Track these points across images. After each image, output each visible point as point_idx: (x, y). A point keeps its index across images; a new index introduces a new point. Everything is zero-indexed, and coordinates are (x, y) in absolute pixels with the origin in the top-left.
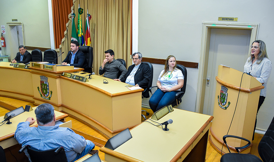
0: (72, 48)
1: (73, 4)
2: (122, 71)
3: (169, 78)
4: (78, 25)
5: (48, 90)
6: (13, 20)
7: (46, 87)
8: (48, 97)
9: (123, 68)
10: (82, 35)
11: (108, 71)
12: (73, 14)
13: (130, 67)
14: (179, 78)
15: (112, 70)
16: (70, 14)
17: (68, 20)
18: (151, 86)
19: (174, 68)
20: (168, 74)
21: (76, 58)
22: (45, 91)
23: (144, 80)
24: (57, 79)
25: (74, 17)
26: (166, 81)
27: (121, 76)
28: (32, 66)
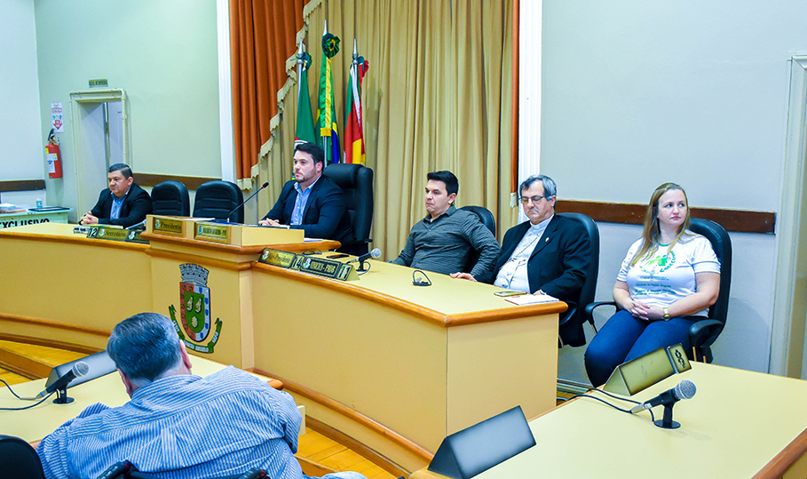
0: (298, 170)
1: (303, 23)
2: (481, 250)
3: (664, 267)
4: (320, 94)
5: (207, 317)
6: (91, 83)
7: (198, 304)
8: (205, 343)
9: (484, 236)
10: (333, 131)
11: (427, 249)
12: (304, 56)
13: (510, 232)
14: (699, 268)
15: (444, 242)
16: (294, 57)
17: (286, 77)
18: (591, 299)
19: (680, 229)
20: (657, 253)
21: (313, 206)
22: (194, 319)
23: (566, 275)
24: (241, 274)
25: (307, 68)
26: (652, 277)
27: (478, 267)
28: (154, 228)
